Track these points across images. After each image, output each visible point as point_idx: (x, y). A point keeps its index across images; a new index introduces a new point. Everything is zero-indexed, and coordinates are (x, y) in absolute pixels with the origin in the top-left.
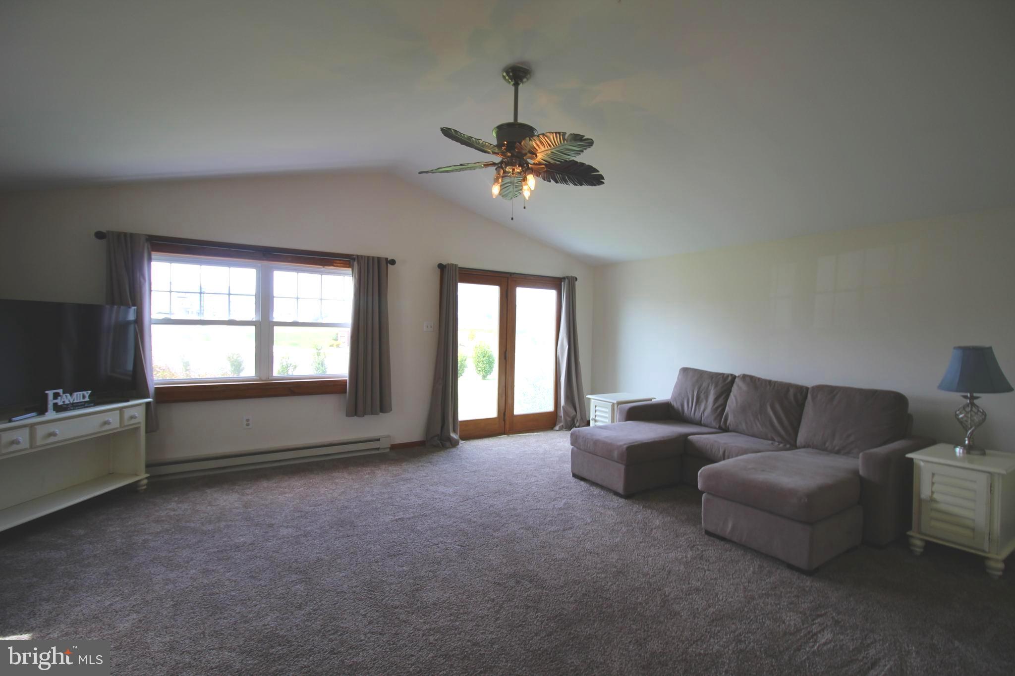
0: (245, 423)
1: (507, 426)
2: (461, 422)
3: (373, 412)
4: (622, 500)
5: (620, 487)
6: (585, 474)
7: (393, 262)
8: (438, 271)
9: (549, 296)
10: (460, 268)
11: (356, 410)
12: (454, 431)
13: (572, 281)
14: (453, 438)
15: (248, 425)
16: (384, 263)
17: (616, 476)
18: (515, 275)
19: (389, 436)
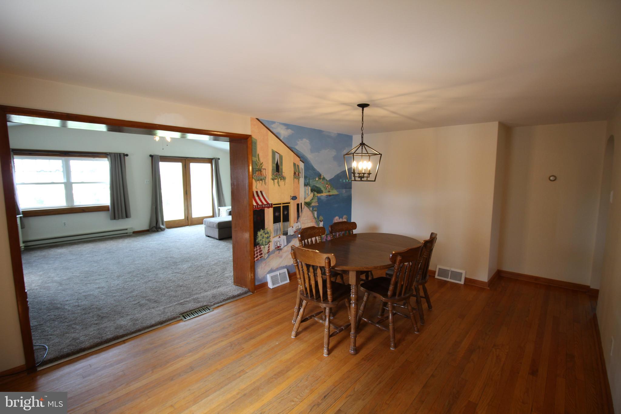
0: (63, 224)
1: (189, 222)
2: (165, 221)
3: (122, 218)
4: (217, 241)
5: (217, 237)
6: (209, 235)
7: (127, 155)
8: (150, 158)
9: (207, 167)
10: (160, 156)
11: (114, 217)
12: (163, 224)
13: (217, 160)
14: (162, 228)
15: (65, 225)
16: (122, 156)
17: (216, 233)
18: (188, 158)
19: (132, 228)
